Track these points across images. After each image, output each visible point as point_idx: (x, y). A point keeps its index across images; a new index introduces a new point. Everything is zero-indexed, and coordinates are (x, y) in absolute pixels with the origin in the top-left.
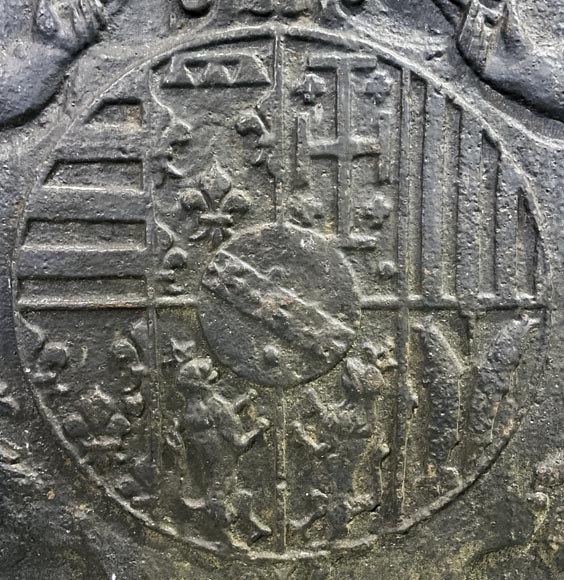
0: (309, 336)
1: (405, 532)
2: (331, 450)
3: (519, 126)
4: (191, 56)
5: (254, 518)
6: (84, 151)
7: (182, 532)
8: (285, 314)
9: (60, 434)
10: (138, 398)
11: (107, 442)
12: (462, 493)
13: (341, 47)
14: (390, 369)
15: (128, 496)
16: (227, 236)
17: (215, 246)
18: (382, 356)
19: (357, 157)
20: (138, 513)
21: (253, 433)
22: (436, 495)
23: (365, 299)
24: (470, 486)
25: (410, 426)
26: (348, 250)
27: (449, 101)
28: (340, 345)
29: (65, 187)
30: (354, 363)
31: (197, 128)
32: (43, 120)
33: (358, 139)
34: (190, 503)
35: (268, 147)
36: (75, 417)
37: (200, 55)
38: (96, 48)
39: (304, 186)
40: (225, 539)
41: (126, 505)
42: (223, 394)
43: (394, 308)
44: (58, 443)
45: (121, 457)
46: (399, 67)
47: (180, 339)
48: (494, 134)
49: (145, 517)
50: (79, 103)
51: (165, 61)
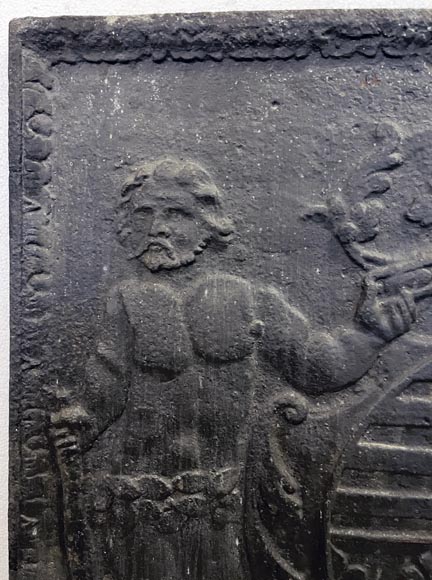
6: (394, 418)
29: (374, 444)
32: (358, 389)
50: (390, 379)
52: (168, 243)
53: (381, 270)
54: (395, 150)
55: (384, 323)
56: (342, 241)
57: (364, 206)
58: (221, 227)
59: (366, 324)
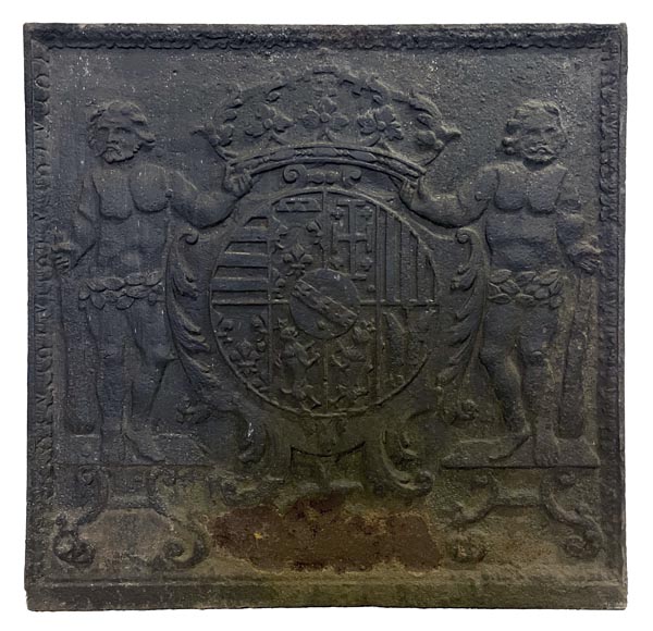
0: (338, 317)
1: (380, 405)
2: (347, 367)
3: (426, 229)
4: (288, 200)
5: (313, 398)
7: (281, 404)
8: (327, 307)
9: (228, 360)
10: (263, 344)
11: (248, 364)
12: (405, 387)
13: (350, 197)
14: (373, 331)
15: (257, 388)
16: (302, 274)
17: (297, 278)
18: (369, 326)
19: (358, 241)
20: (261, 395)
21: (313, 360)
22: (394, 388)
23: (362, 301)
24: (409, 384)
25: (382, 357)
26: (354, 280)
27: (396, 219)
28: (351, 321)
30: (357, 329)
31: (290, 229)
33: (358, 234)
34: (285, 391)
35: (321, 237)
36: (235, 352)
37: (292, 199)
38: (248, 195)
39: (336, 253)
40: (301, 407)
41: (257, 392)
42: (300, 343)
43: (375, 305)
44: (227, 364)
45: (255, 370)
46: (375, 205)
47: (282, 318)
48: (415, 233)
49: (265, 397)
51: (278, 201)
52: (118, 147)
53: (233, 160)
54: (238, 97)
55: (236, 188)
56: (213, 146)
57: (223, 127)
58: (148, 138)
59: (226, 190)
